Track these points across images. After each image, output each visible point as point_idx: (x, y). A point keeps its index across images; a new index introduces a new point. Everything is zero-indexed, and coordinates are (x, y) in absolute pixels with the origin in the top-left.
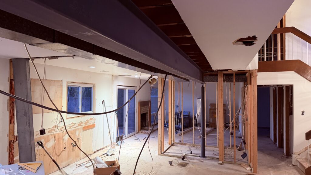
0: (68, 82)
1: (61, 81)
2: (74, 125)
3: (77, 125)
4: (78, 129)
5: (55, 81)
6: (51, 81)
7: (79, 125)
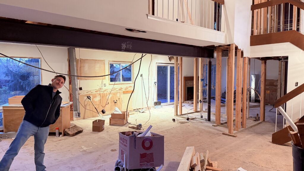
0: (109, 61)
1: (104, 60)
2: (116, 89)
3: (117, 89)
4: (119, 92)
5: (99, 60)
6: (96, 60)
7: (120, 90)
